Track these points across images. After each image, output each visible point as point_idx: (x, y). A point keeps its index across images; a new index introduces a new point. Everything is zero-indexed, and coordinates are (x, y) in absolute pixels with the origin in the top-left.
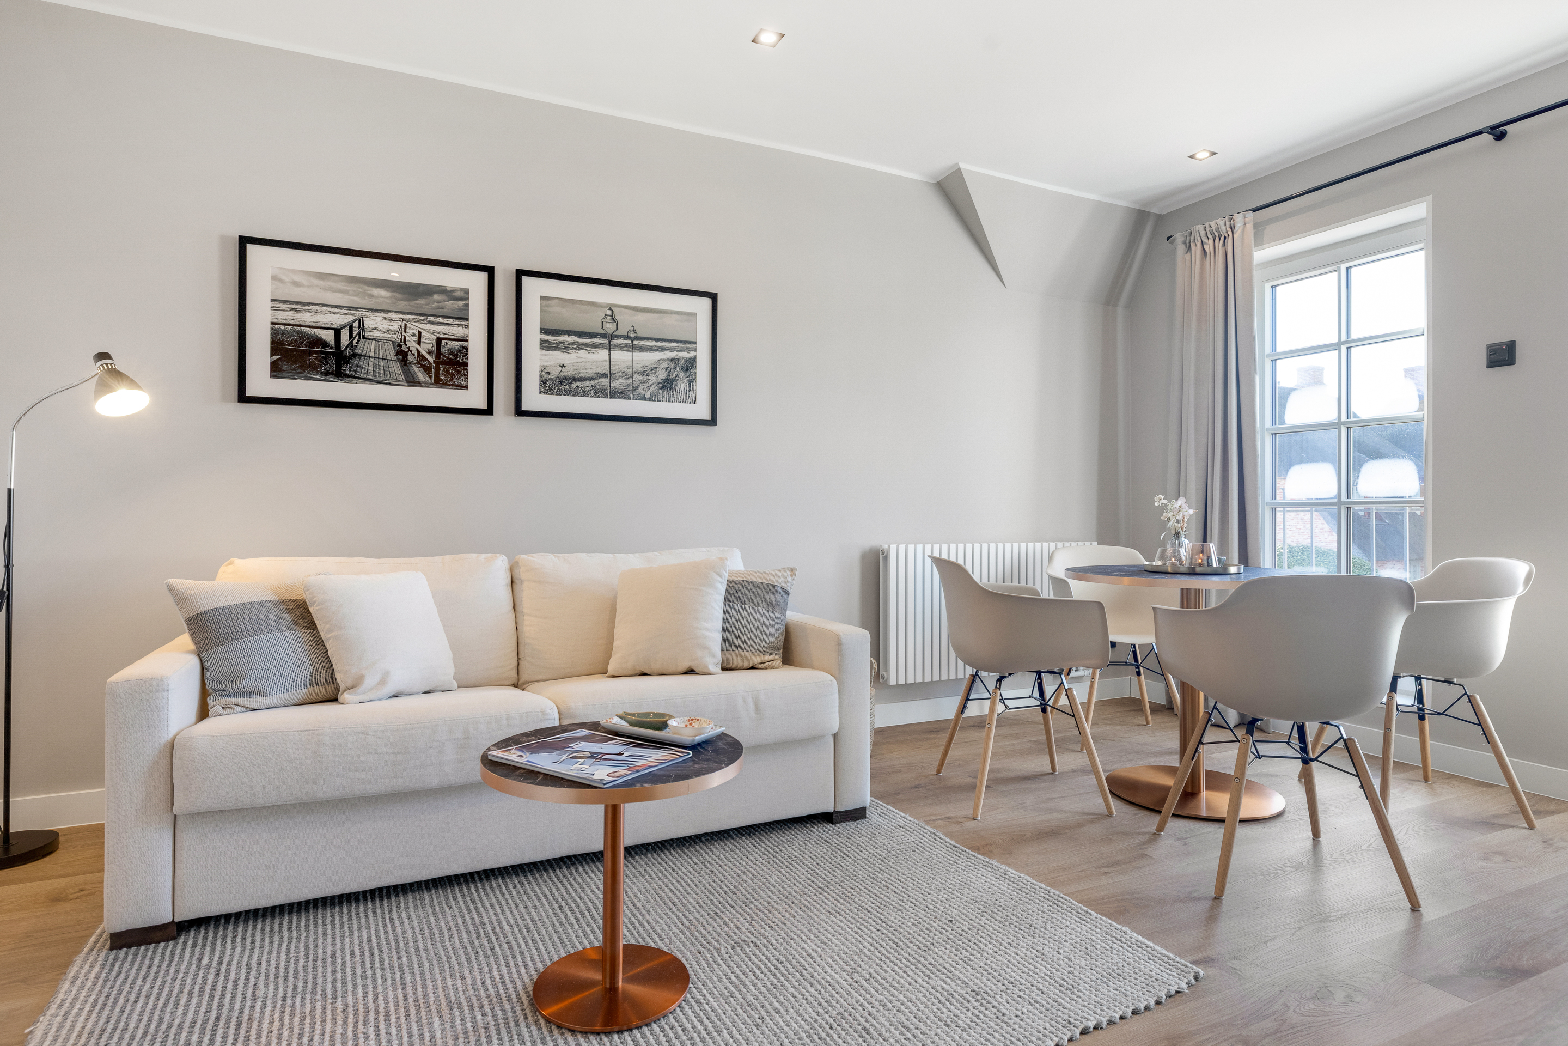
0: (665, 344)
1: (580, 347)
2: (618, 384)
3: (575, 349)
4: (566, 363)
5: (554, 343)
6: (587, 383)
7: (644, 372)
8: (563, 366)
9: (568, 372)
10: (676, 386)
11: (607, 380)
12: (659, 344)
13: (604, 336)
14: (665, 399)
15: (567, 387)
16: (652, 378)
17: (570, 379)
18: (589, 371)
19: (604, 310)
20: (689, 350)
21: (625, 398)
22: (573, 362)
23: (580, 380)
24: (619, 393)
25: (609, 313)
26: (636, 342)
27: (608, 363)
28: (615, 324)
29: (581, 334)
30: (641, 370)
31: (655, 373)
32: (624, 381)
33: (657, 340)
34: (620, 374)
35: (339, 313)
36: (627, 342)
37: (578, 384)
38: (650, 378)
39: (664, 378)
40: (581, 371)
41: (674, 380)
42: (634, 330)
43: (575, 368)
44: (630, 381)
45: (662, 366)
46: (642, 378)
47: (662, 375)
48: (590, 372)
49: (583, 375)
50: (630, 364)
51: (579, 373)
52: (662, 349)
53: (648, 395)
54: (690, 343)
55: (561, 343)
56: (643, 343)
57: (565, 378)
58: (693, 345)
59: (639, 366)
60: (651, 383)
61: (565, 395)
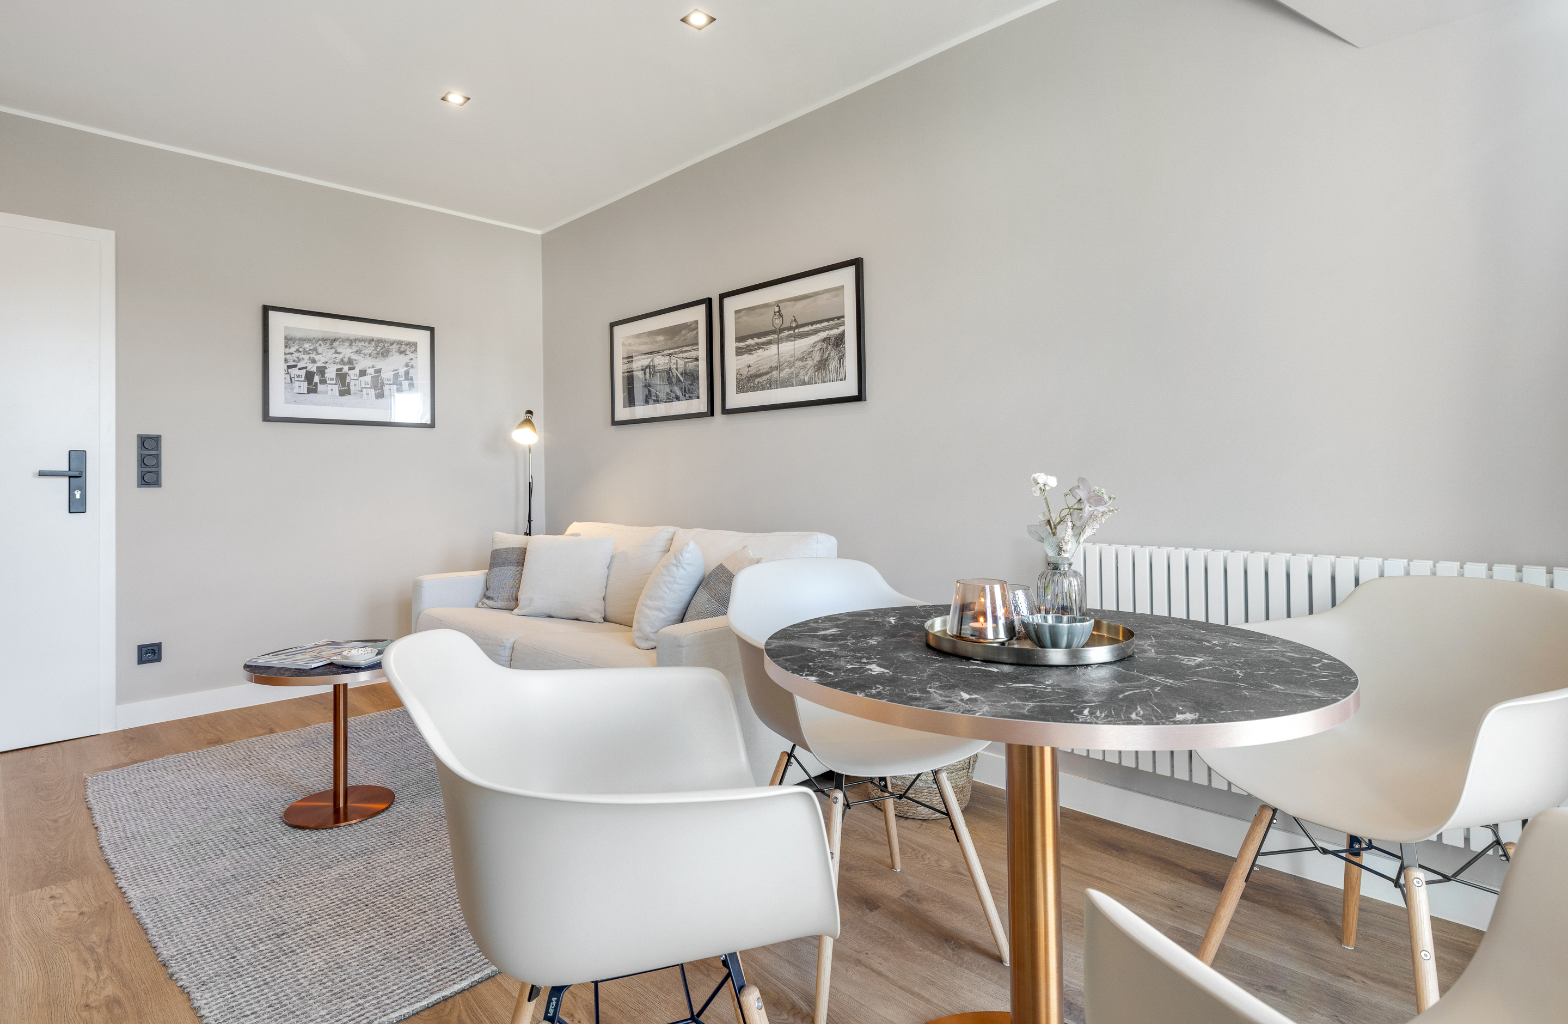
0: (819, 326)
1: (759, 346)
2: (785, 373)
3: (756, 349)
4: (751, 363)
5: (744, 348)
6: (764, 378)
7: (803, 358)
8: (749, 366)
9: (753, 371)
10: (828, 365)
11: (778, 372)
12: (814, 327)
13: (774, 332)
14: (820, 381)
15: (752, 384)
16: (810, 362)
17: (754, 376)
18: (765, 366)
19: (773, 308)
20: (838, 326)
21: (790, 386)
22: (755, 361)
23: (760, 375)
24: (786, 382)
25: (777, 309)
26: (796, 331)
27: (777, 356)
28: (781, 318)
29: (759, 335)
30: (801, 356)
31: (812, 357)
32: (789, 370)
33: (812, 324)
34: (786, 364)
35: (645, 358)
36: (790, 332)
37: (759, 380)
38: (808, 362)
39: (819, 359)
40: (760, 368)
41: (827, 360)
42: (795, 320)
43: (756, 366)
44: (793, 369)
45: (816, 349)
46: (801, 364)
47: (817, 357)
48: (765, 368)
49: (761, 371)
50: (793, 353)
51: (759, 370)
52: (816, 332)
53: (806, 379)
54: (839, 318)
55: (748, 346)
56: (801, 330)
57: (751, 376)
58: (842, 319)
59: (799, 353)
60: (809, 367)
61: (751, 391)
